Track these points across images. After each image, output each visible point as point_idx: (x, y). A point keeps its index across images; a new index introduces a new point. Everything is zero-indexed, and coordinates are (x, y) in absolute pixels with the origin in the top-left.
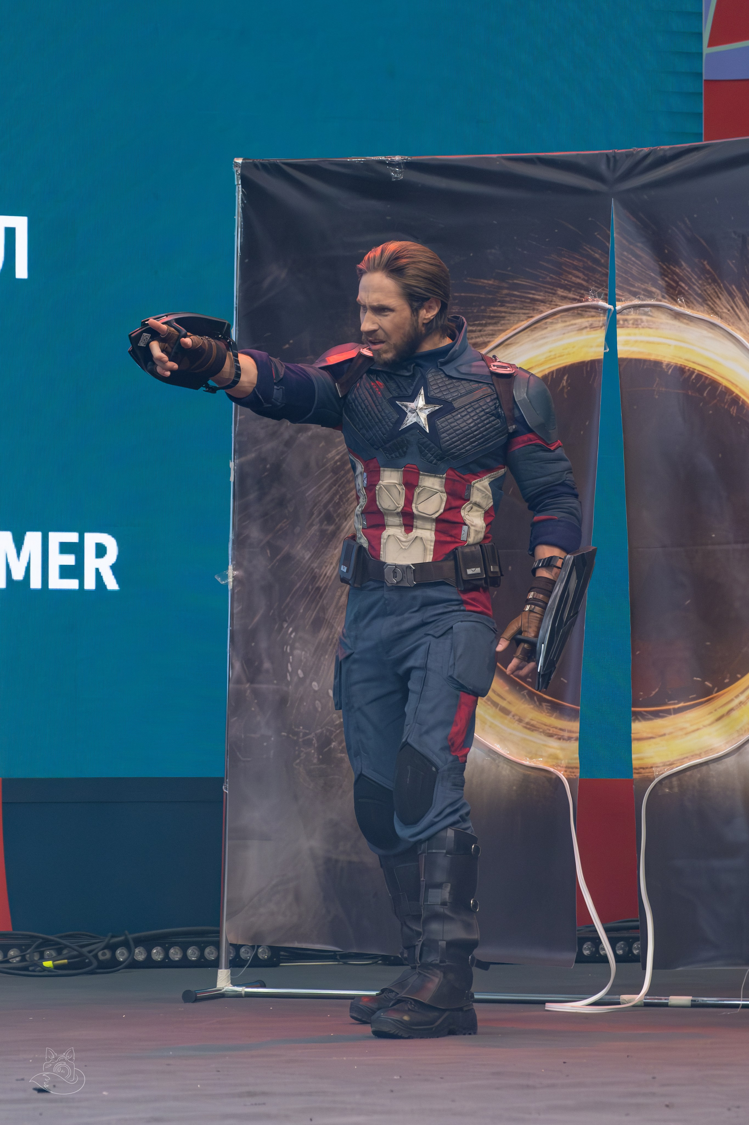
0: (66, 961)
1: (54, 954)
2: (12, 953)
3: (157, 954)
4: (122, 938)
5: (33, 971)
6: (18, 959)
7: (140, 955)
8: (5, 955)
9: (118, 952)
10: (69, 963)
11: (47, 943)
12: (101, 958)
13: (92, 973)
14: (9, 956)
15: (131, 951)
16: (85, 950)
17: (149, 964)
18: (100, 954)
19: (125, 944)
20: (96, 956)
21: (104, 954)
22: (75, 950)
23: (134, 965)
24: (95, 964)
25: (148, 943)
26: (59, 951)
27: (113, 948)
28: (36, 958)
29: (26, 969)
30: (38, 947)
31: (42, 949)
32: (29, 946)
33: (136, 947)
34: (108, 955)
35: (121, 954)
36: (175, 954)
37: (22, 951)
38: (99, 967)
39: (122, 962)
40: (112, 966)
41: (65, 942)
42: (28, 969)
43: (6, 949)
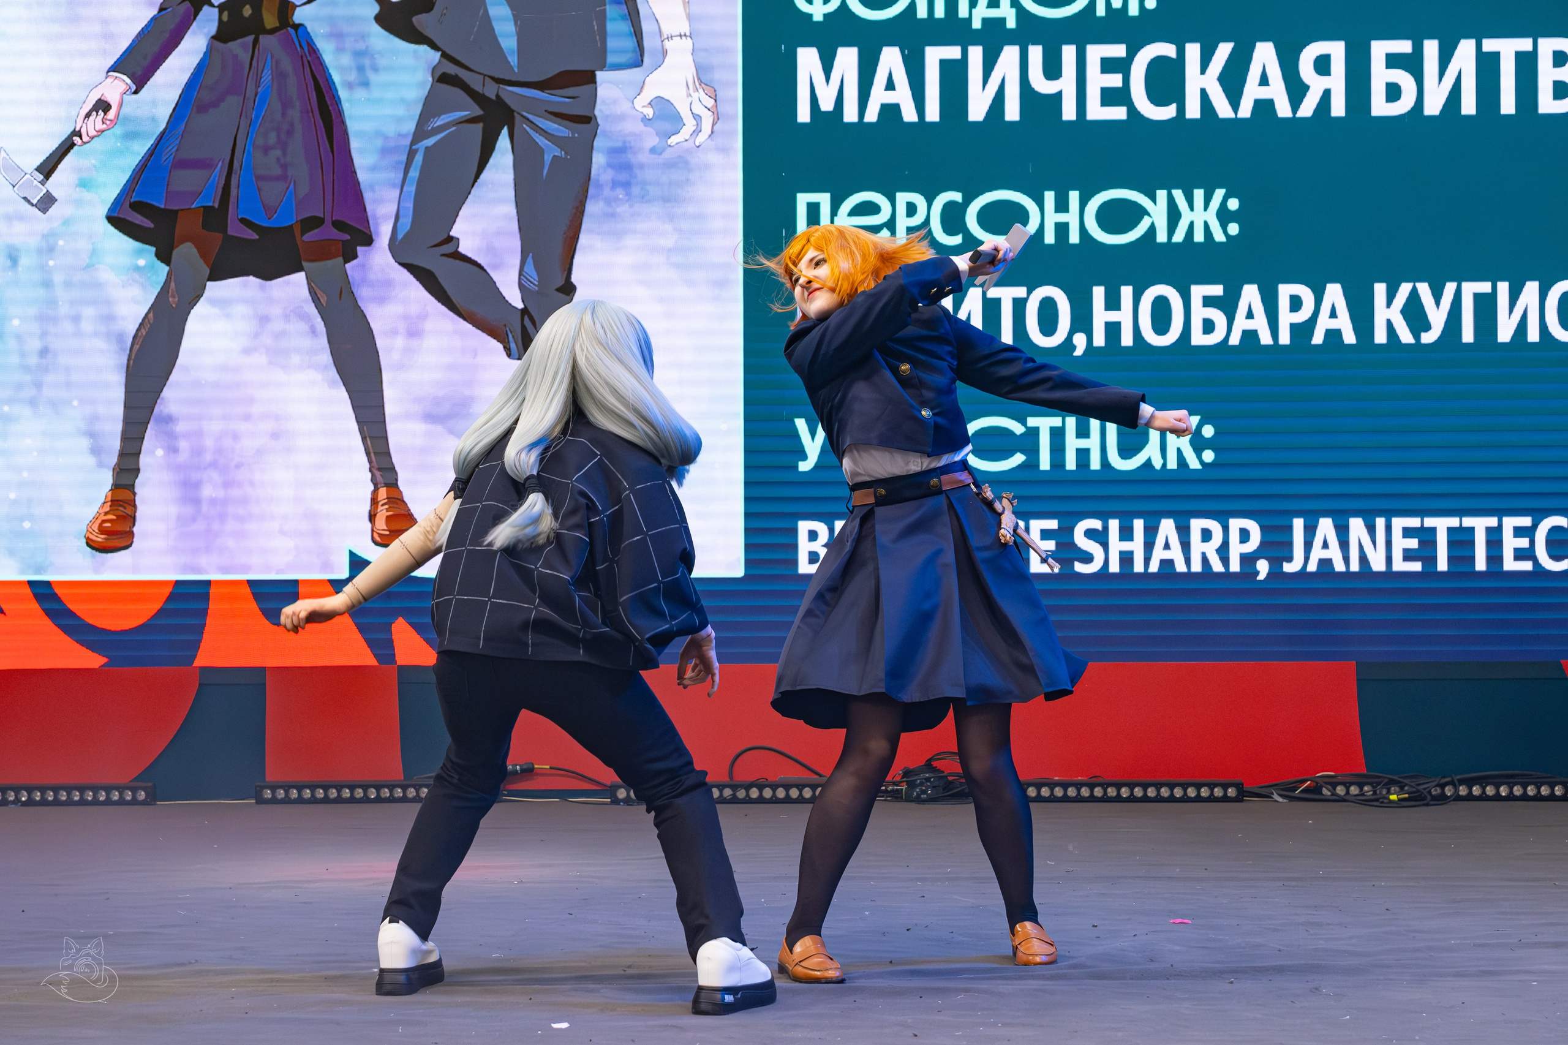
0: (1407, 795)
1: (1397, 789)
2: (1366, 788)
3: (1476, 790)
4: (1449, 778)
5: (1382, 802)
6: (1371, 793)
7: (1463, 791)
8: (1361, 789)
9: (1447, 789)
10: (1409, 797)
11: (1392, 782)
12: (1434, 793)
13: (1427, 805)
14: (1364, 791)
15: (1456, 790)
16: (1421, 787)
17: (1470, 797)
18: (1433, 790)
19: (1452, 783)
20: (1430, 792)
21: (1436, 790)
22: (1414, 787)
23: (1458, 798)
24: (1429, 798)
25: (1469, 783)
26: (1402, 788)
27: (1443, 786)
28: (1384, 792)
29: (1377, 800)
30: (1386, 784)
31: (1388, 786)
32: (1379, 784)
33: (1460, 786)
34: (1439, 790)
35: (1449, 790)
36: (1490, 791)
37: (1373, 787)
38: (1431, 800)
39: (1449, 797)
40: (1442, 799)
41: (1406, 781)
42: (1378, 801)
43: (1361, 786)
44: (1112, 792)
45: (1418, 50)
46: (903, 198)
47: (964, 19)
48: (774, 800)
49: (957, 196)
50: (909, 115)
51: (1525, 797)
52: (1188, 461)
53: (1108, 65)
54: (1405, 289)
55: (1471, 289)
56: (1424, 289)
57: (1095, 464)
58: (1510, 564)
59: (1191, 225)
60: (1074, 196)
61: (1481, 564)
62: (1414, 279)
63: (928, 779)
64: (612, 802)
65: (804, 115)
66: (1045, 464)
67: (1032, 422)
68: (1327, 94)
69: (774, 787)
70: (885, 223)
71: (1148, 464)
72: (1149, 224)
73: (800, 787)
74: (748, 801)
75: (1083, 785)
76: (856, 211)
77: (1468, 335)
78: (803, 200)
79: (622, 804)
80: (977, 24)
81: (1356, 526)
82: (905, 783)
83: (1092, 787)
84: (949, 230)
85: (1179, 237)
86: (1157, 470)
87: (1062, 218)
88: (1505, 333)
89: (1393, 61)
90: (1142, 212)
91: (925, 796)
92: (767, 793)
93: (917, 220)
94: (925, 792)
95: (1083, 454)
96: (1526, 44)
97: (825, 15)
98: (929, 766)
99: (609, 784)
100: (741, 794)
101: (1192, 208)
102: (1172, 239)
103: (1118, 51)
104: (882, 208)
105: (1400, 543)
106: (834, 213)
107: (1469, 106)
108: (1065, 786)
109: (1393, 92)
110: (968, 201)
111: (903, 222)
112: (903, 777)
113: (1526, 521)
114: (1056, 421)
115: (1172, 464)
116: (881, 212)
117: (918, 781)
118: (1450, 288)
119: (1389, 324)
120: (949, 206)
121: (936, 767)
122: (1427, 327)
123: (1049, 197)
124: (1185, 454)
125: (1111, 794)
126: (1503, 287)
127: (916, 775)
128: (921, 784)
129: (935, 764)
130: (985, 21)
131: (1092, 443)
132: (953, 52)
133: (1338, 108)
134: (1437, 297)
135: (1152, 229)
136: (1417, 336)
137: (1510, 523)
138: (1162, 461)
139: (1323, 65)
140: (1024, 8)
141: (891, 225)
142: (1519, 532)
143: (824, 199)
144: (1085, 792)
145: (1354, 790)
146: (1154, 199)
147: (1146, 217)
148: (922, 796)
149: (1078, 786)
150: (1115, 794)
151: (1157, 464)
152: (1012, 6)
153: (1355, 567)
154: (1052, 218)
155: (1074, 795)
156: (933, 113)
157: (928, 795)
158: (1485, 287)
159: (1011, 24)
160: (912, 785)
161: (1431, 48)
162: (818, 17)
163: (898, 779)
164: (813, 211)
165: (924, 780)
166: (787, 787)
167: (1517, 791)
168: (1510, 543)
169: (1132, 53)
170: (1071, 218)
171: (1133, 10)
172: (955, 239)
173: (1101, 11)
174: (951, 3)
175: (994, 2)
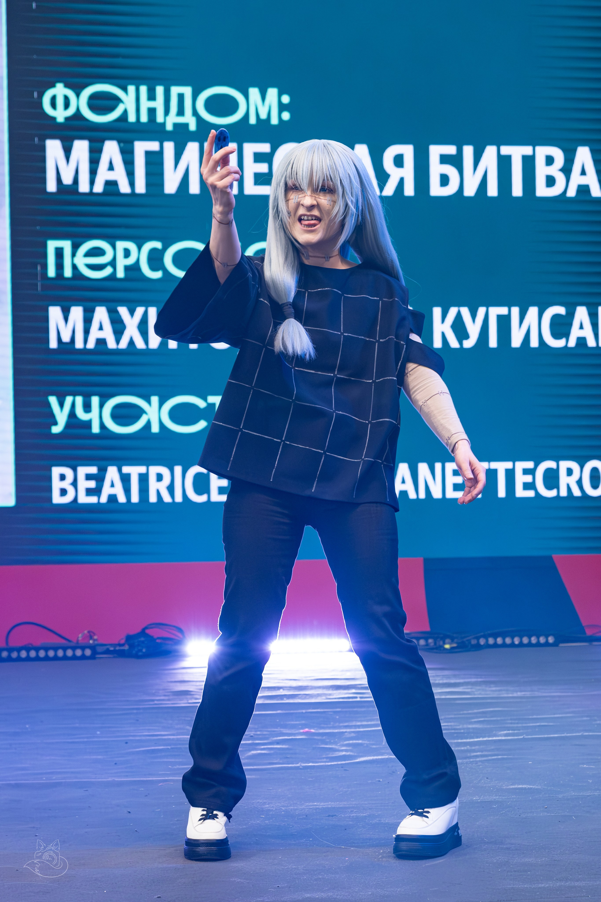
1: (450, 641)
2: (430, 641)
3: (499, 641)
4: (482, 634)
6: (433, 644)
7: (491, 641)
8: (426, 642)
10: (457, 646)
11: (446, 637)
12: (473, 643)
13: (469, 651)
14: (428, 642)
15: (487, 641)
16: (465, 640)
17: (496, 645)
18: (472, 641)
19: (484, 636)
20: (470, 643)
21: (474, 641)
22: (461, 640)
23: (488, 646)
24: (470, 646)
25: (495, 636)
26: (453, 640)
27: (478, 638)
28: (442, 643)
29: (436, 648)
30: (442, 638)
31: (444, 640)
32: (438, 638)
33: (489, 638)
34: (476, 641)
35: (482, 641)
36: (508, 641)
37: (435, 640)
38: (472, 648)
40: (478, 647)
41: (455, 635)
42: (439, 649)
43: (426, 639)
45: (460, 151)
46: (121, 245)
47: (160, 123)
48: (37, 659)
49: (158, 245)
50: (124, 188)
51: (530, 645)
53: (259, 158)
54: (453, 312)
55: (495, 311)
56: (465, 312)
58: (520, 493)
61: (502, 493)
62: (459, 305)
63: (143, 642)
65: (51, 186)
68: (402, 181)
69: (37, 650)
70: (109, 262)
73: (56, 649)
74: (19, 659)
76: (90, 254)
77: (493, 342)
78: (52, 245)
80: (169, 127)
81: (423, 468)
82: (127, 645)
84: (153, 267)
88: (516, 341)
89: (444, 159)
91: (141, 654)
92: (33, 654)
93: (131, 261)
94: (141, 651)
96: (527, 150)
97: (65, 118)
98: (143, 632)
100: (14, 655)
103: (265, 148)
104: (107, 251)
105: (451, 480)
106: (74, 255)
107: (493, 191)
109: (444, 180)
110: (165, 248)
111: (122, 263)
112: (125, 641)
113: (530, 465)
116: (106, 255)
117: (136, 644)
118: (481, 311)
119: (443, 335)
120: (153, 252)
121: (148, 634)
122: (467, 336)
126: (515, 311)
127: (135, 640)
128: (139, 646)
129: (147, 631)
130: (176, 125)
132: (154, 146)
133: (409, 190)
134: (474, 316)
136: (461, 343)
137: (520, 466)
139: (399, 161)
140: (201, 117)
141: (113, 263)
142: (526, 472)
145: (422, 642)
148: (139, 654)
152: (193, 116)
153: (422, 495)
156: (141, 188)
157: (143, 653)
158: (503, 311)
159: (193, 127)
160: (131, 646)
161: (468, 151)
162: (60, 119)
163: (123, 642)
164: (59, 253)
165: (140, 643)
166: (46, 649)
167: (525, 640)
168: (520, 479)
169: (274, 149)
171: (275, 121)
172: (158, 275)
173: (253, 120)
174: (152, 112)
175: (181, 112)
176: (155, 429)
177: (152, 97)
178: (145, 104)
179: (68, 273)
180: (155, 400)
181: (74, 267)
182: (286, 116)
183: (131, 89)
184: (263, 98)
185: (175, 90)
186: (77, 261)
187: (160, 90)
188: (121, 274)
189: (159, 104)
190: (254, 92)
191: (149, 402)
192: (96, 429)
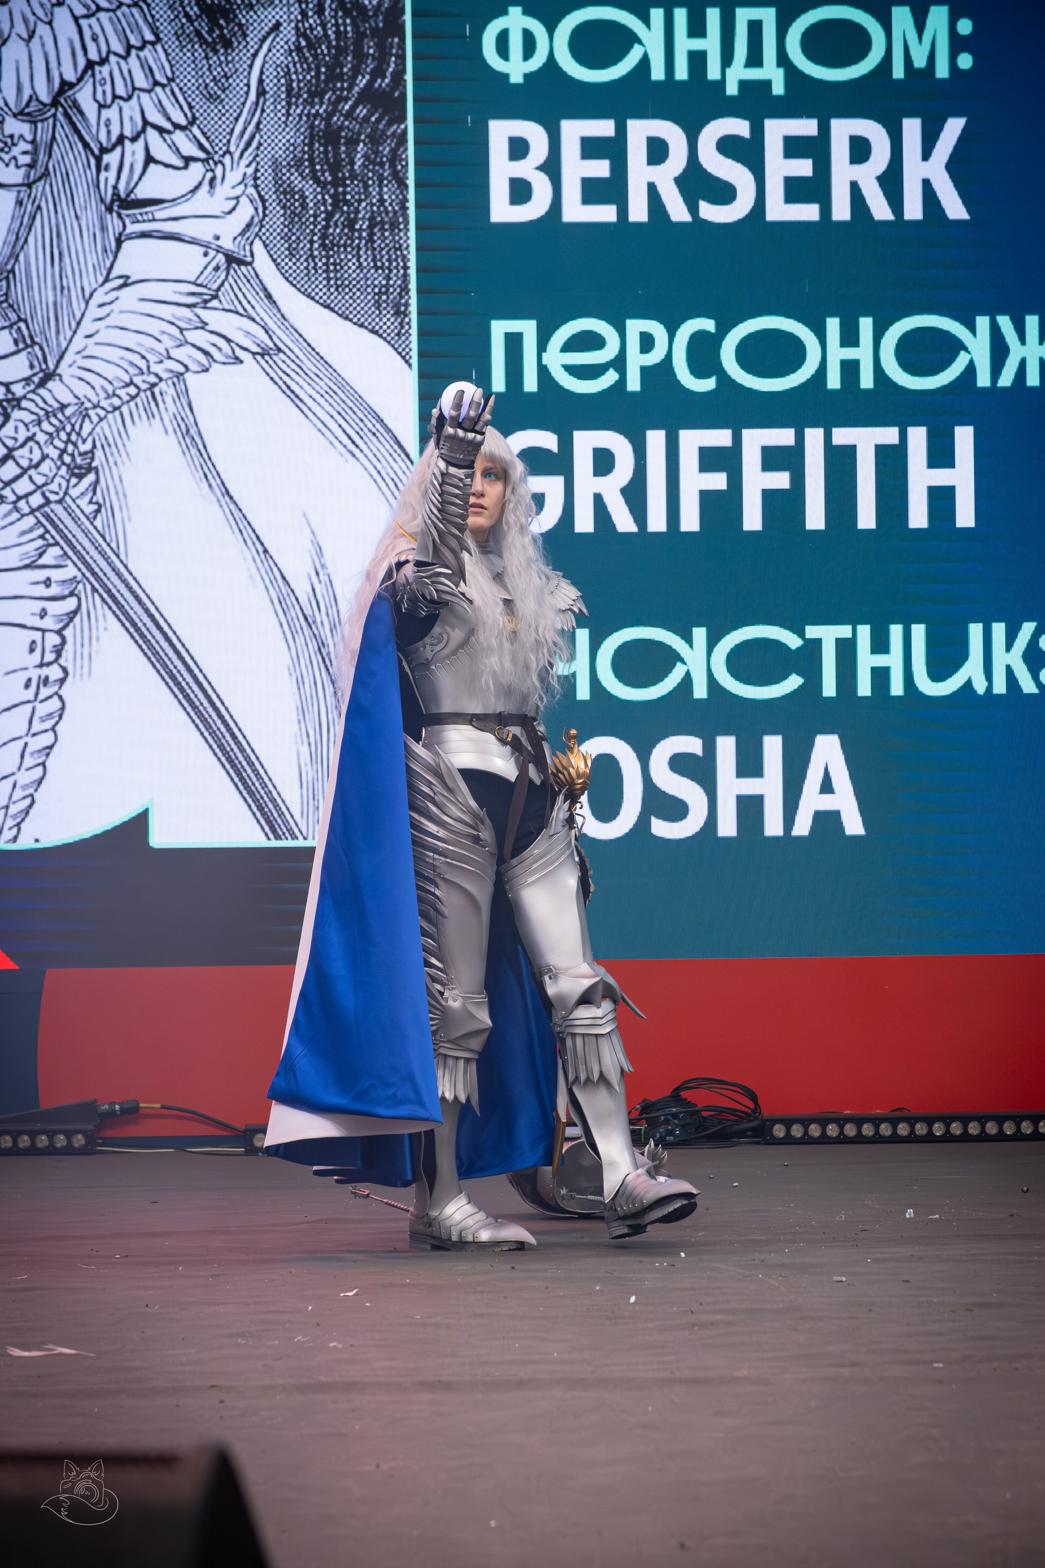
44: (921, 1129)
46: (635, 327)
47: (715, 83)
49: (709, 325)
52: (1021, 682)
57: (897, 688)
59: (1023, 363)
60: (866, 325)
63: (675, 1116)
64: (248, 1153)
65: (500, 209)
66: (829, 689)
67: (812, 632)
70: (612, 361)
71: (968, 684)
72: (967, 362)
75: (883, 1120)
76: (574, 344)
78: (499, 329)
79: (260, 1154)
80: (732, 89)
82: (644, 1121)
83: (894, 1122)
84: (698, 369)
85: (1006, 380)
86: (979, 695)
87: (850, 353)
90: (958, 346)
91: (672, 1138)
93: (655, 357)
94: (670, 1133)
95: (881, 676)
97: (526, 76)
98: (676, 1097)
99: (242, 1128)
101: (1023, 340)
102: (997, 382)
104: (607, 340)
106: (542, 347)
108: (859, 1122)
110: (723, 329)
111: (636, 361)
112: (641, 1113)
114: (845, 631)
115: (1000, 687)
116: (606, 347)
117: (662, 1118)
120: (697, 338)
121: (686, 1099)
123: (833, 325)
124: (1017, 674)
125: (920, 1132)
127: (658, 1110)
128: (667, 1122)
129: (684, 1094)
130: (743, 85)
131: (893, 660)
135: (971, 370)
138: (986, 684)
140: (795, 68)
141: (619, 363)
143: (528, 328)
144: (885, 1129)
146: (972, 329)
147: (962, 353)
148: (668, 1138)
149: (876, 1122)
150: (925, 1132)
151: (980, 687)
152: (779, 65)
154: (837, 354)
155: (871, 1133)
157: (675, 1136)
159: (778, 89)
160: (654, 1124)
162: (516, 78)
164: (514, 342)
165: (670, 1117)
170: (863, 353)
171: (942, 71)
172: (708, 384)
173: (898, 72)
174: (697, 59)
175: (755, 59)
176: (700, 691)
177: (697, 29)
178: (684, 44)
179: (530, 384)
180: (700, 634)
181: (543, 372)
182: (965, 61)
183: (657, 15)
184: (920, 27)
185: (743, 15)
186: (546, 359)
187: (713, 16)
188: (634, 384)
189: (711, 44)
190: (902, 16)
191: (688, 639)
192: (583, 692)
